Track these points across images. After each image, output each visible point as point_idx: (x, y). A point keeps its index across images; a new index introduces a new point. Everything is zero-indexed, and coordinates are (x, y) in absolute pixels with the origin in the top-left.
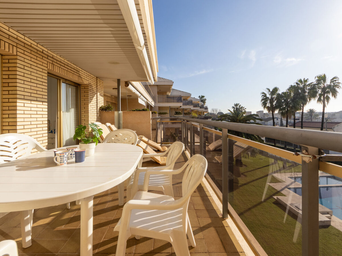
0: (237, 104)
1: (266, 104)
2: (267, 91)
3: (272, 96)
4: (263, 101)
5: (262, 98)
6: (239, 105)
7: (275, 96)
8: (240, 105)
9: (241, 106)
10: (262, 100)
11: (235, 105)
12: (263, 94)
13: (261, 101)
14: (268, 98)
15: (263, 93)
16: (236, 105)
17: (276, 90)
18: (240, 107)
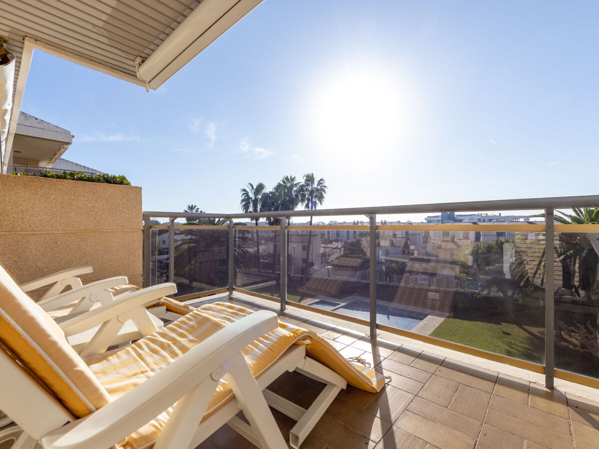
0: (192, 206)
1: (248, 207)
2: (250, 187)
3: (256, 197)
4: (244, 203)
5: (243, 198)
6: (196, 208)
7: (260, 197)
8: (198, 209)
9: (199, 211)
10: (243, 201)
11: (189, 207)
12: (244, 192)
13: (241, 203)
14: (251, 198)
15: (244, 190)
16: (191, 208)
17: (261, 187)
18: (197, 211)
